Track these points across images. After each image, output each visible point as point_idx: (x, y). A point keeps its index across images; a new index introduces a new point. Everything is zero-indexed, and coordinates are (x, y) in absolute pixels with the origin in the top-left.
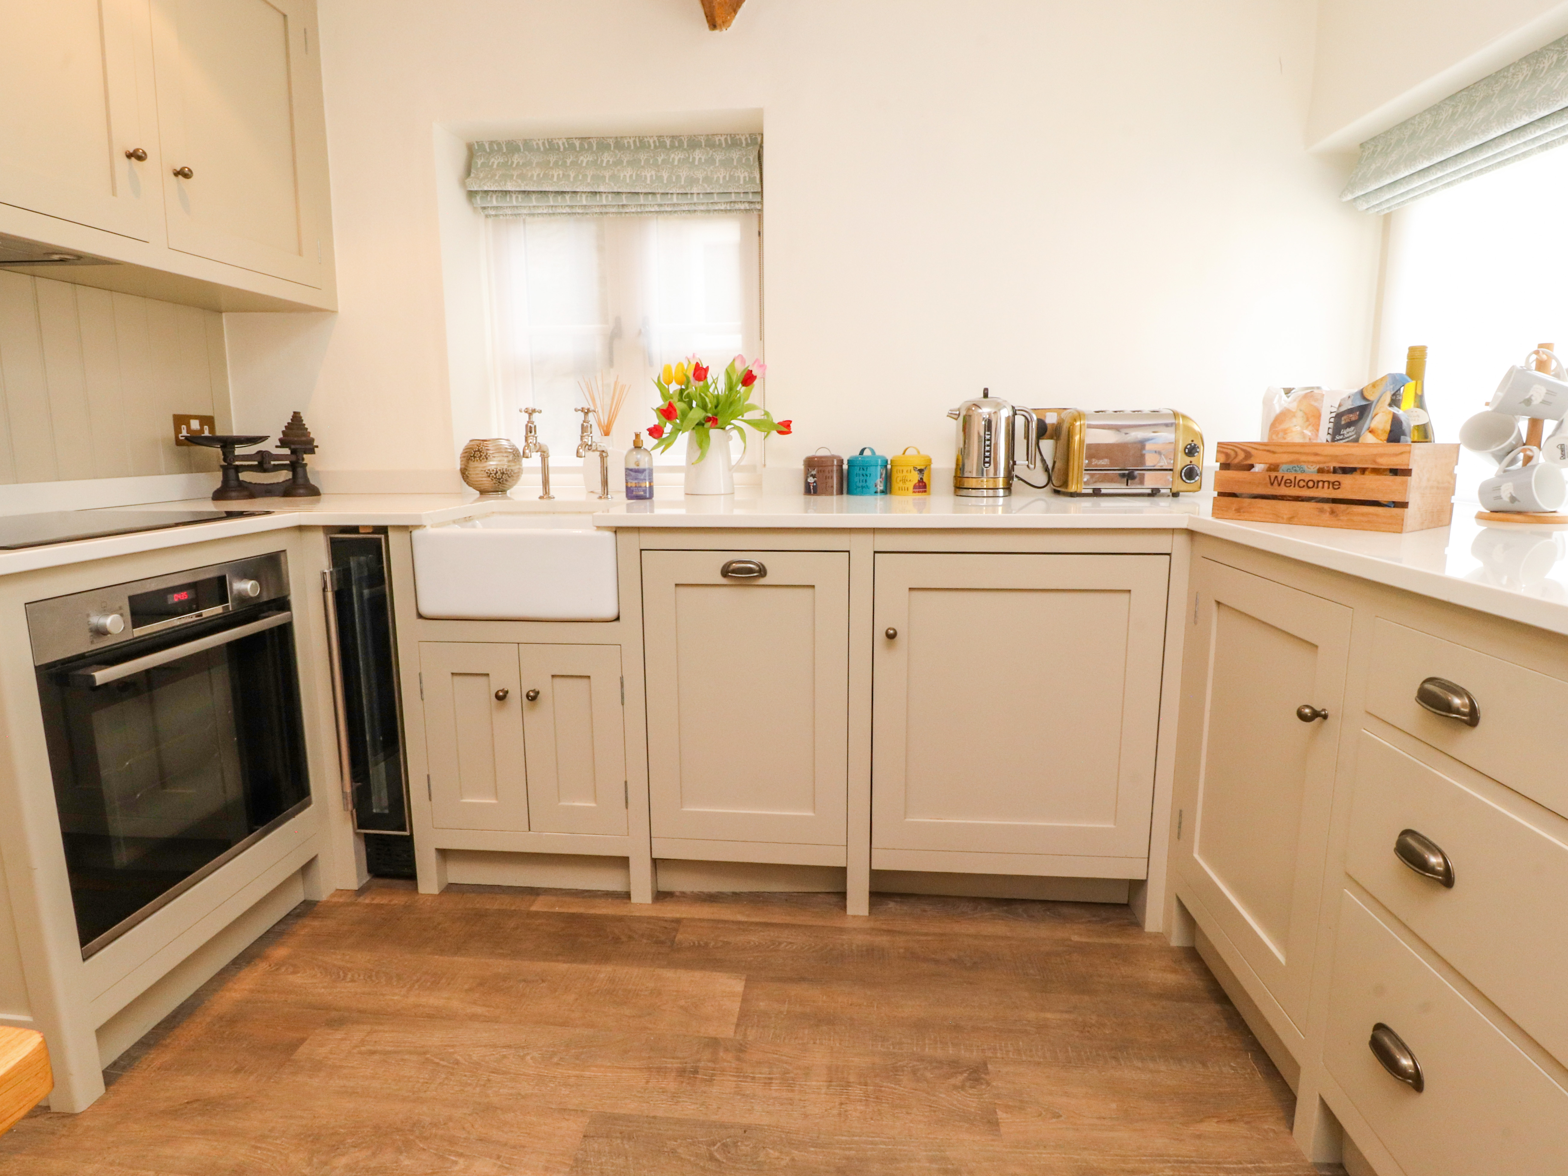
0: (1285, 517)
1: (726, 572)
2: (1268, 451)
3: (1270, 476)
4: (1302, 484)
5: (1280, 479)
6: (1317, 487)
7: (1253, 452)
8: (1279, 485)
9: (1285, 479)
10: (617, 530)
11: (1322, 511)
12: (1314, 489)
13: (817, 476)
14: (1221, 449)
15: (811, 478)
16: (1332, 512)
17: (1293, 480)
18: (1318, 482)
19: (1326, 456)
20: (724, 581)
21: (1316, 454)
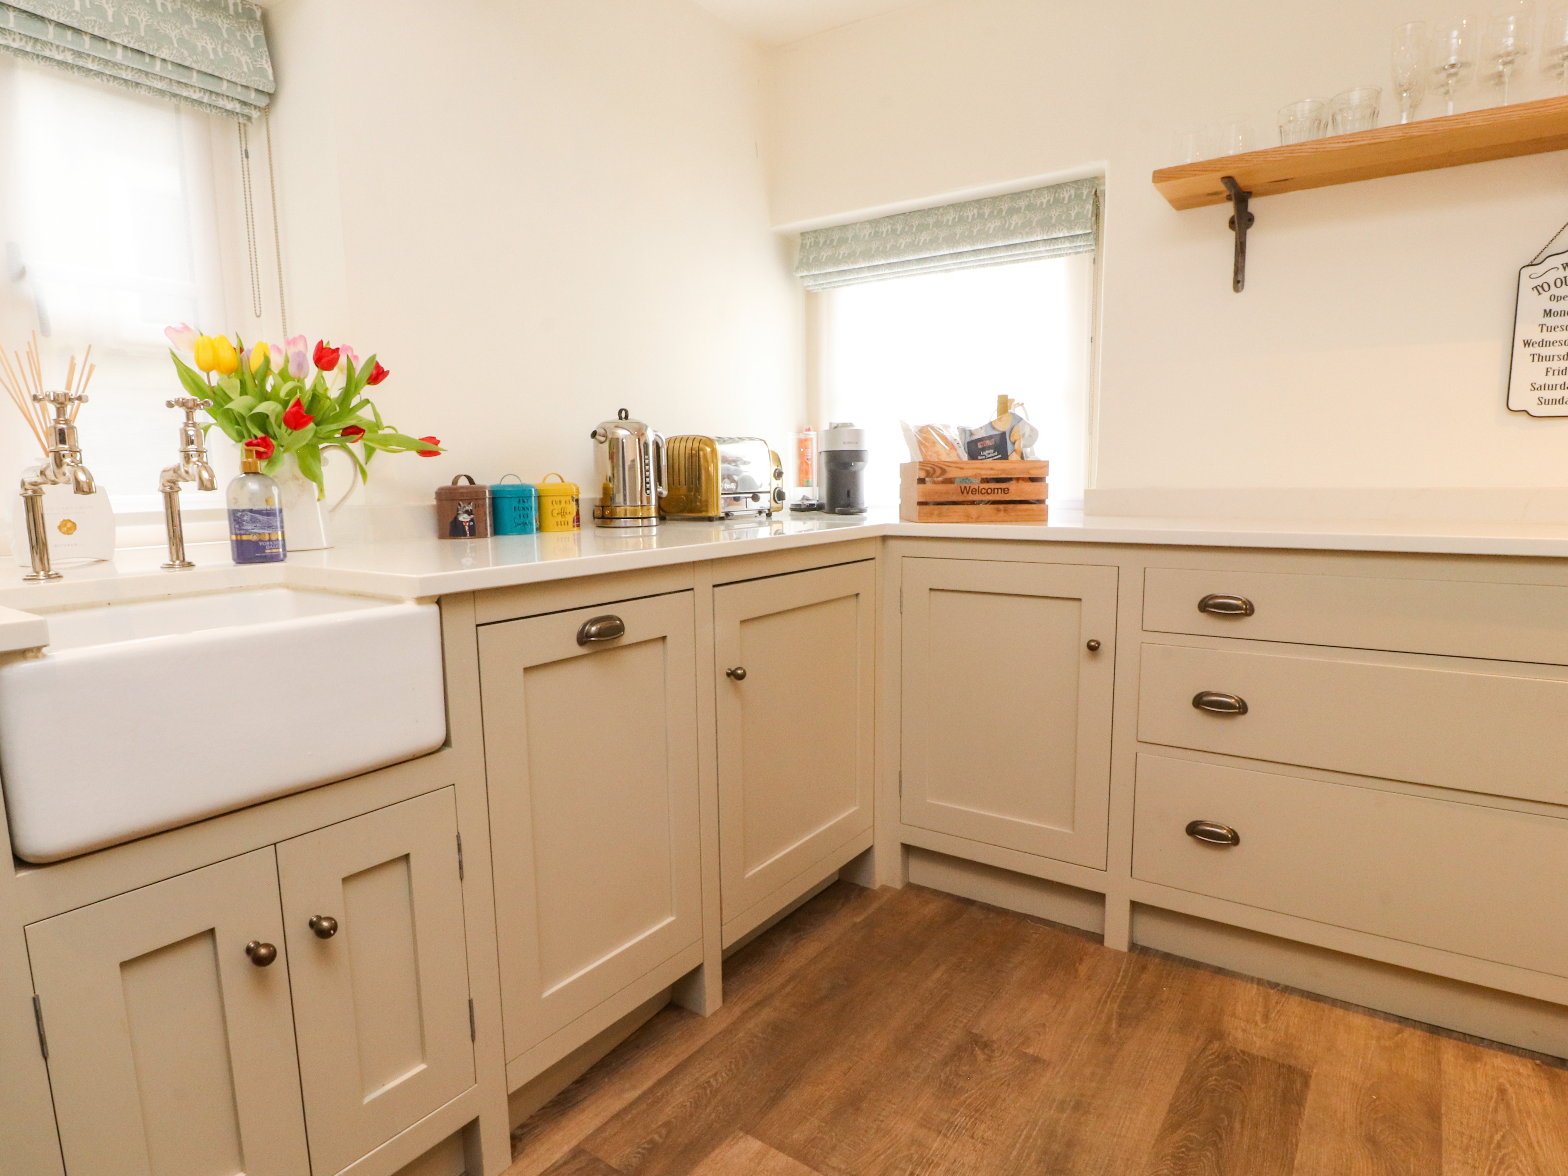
0: (974, 517)
1: (583, 638)
2: (958, 468)
3: (961, 487)
4: (984, 491)
5: (968, 489)
6: (994, 493)
7: (947, 469)
8: (968, 493)
9: (971, 488)
10: (439, 601)
11: (998, 510)
12: (992, 494)
13: (473, 512)
14: (923, 467)
15: (466, 516)
16: (1005, 511)
17: (977, 489)
18: (994, 489)
19: (998, 470)
20: (582, 651)
21: (992, 469)
